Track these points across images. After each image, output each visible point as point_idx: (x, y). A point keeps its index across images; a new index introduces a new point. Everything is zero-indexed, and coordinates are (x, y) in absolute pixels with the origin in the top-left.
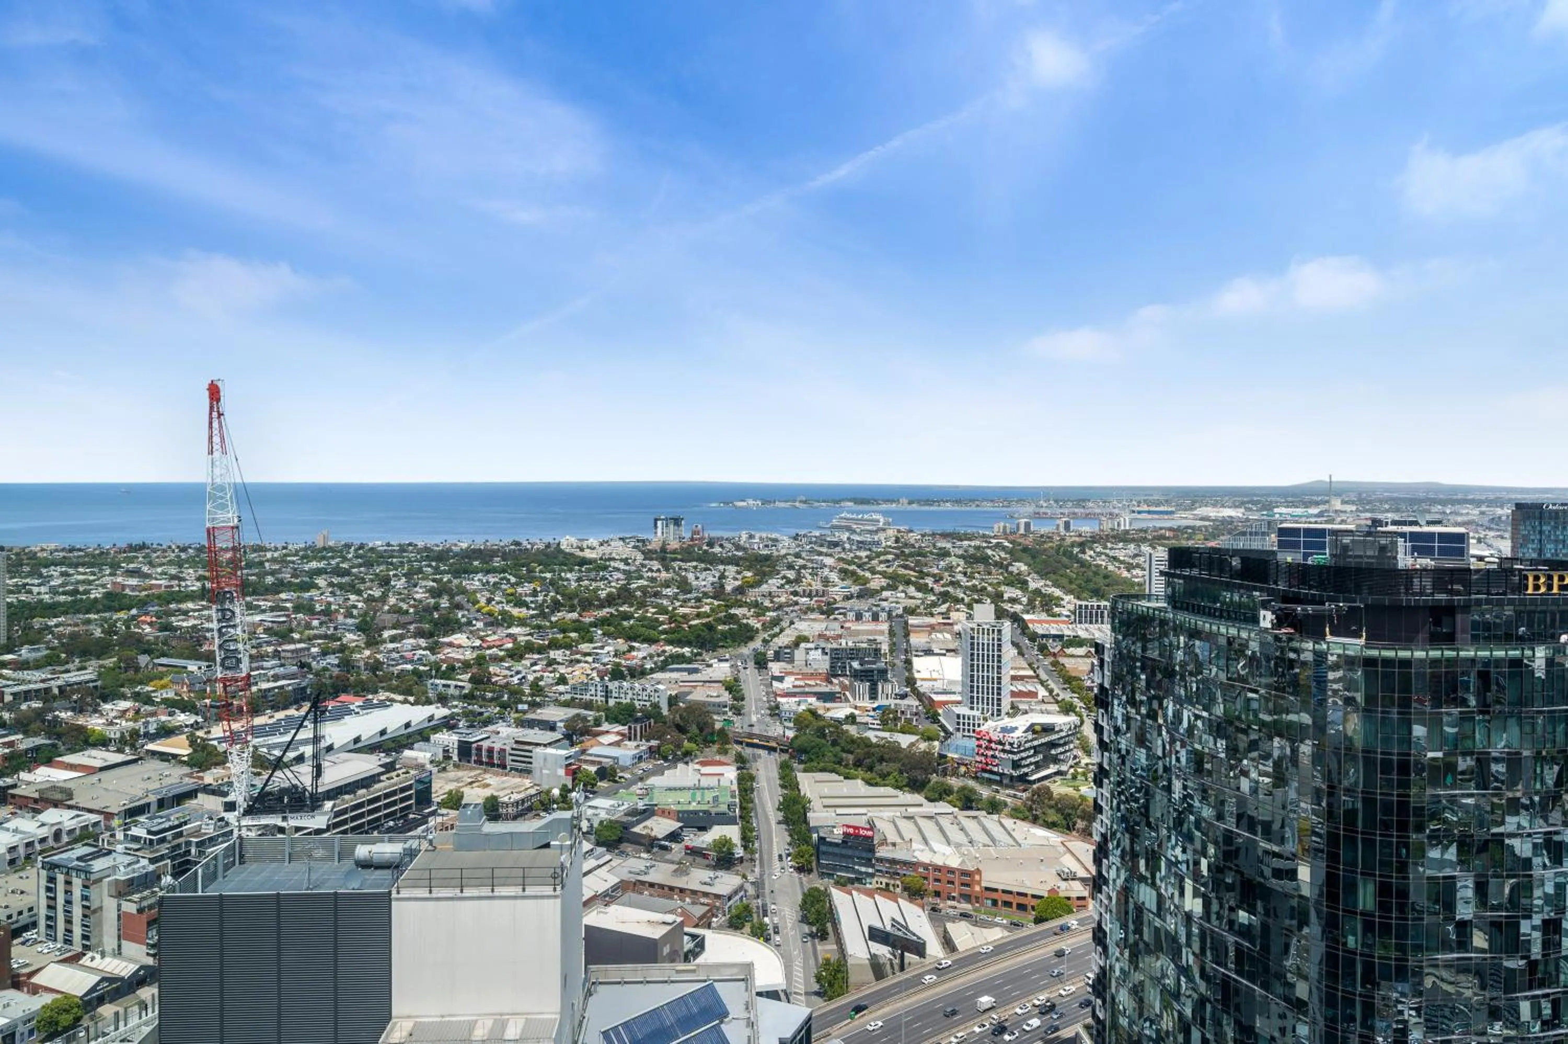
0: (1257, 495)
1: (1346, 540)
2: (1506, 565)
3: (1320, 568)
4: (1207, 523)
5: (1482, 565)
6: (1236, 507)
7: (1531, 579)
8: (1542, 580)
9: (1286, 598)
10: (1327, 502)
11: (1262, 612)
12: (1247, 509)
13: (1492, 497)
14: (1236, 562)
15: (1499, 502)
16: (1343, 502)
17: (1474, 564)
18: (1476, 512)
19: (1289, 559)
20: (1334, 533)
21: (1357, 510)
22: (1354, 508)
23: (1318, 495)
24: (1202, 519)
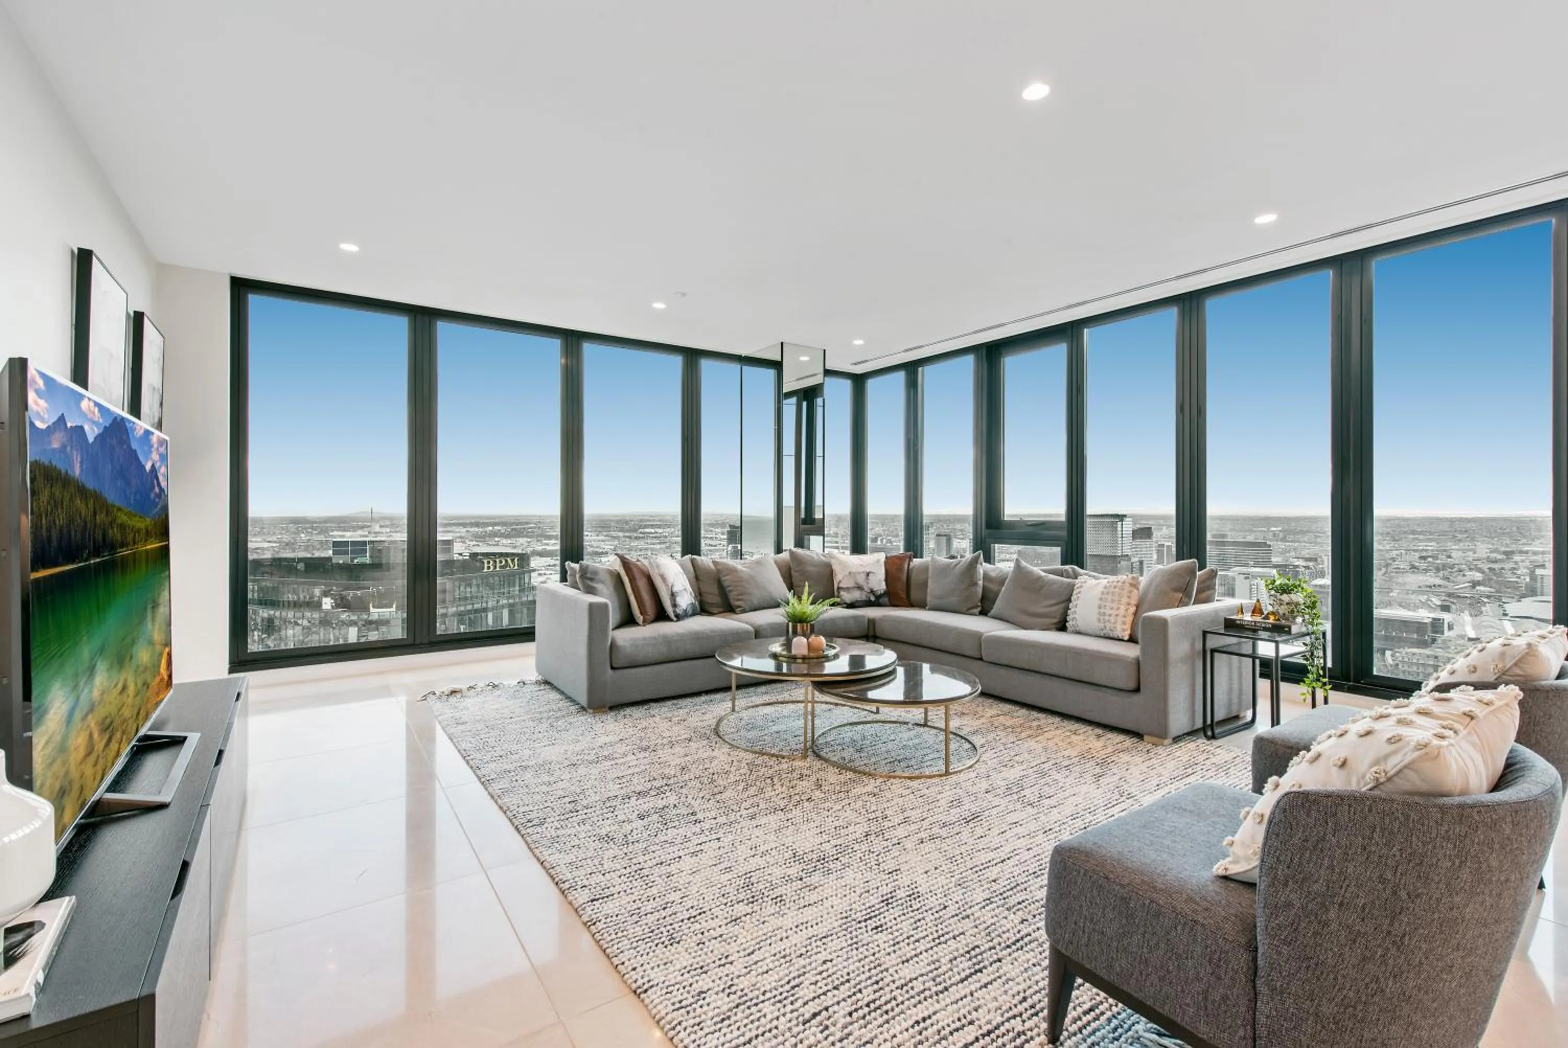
1: (381, 547)
2: (473, 557)
3: (362, 565)
5: (461, 558)
7: (486, 564)
8: (492, 563)
10: (369, 527)
11: (324, 599)
14: (301, 566)
16: (381, 527)
17: (456, 557)
18: (464, 530)
19: (341, 562)
20: (372, 542)
21: (396, 532)
22: (389, 530)
23: (362, 521)
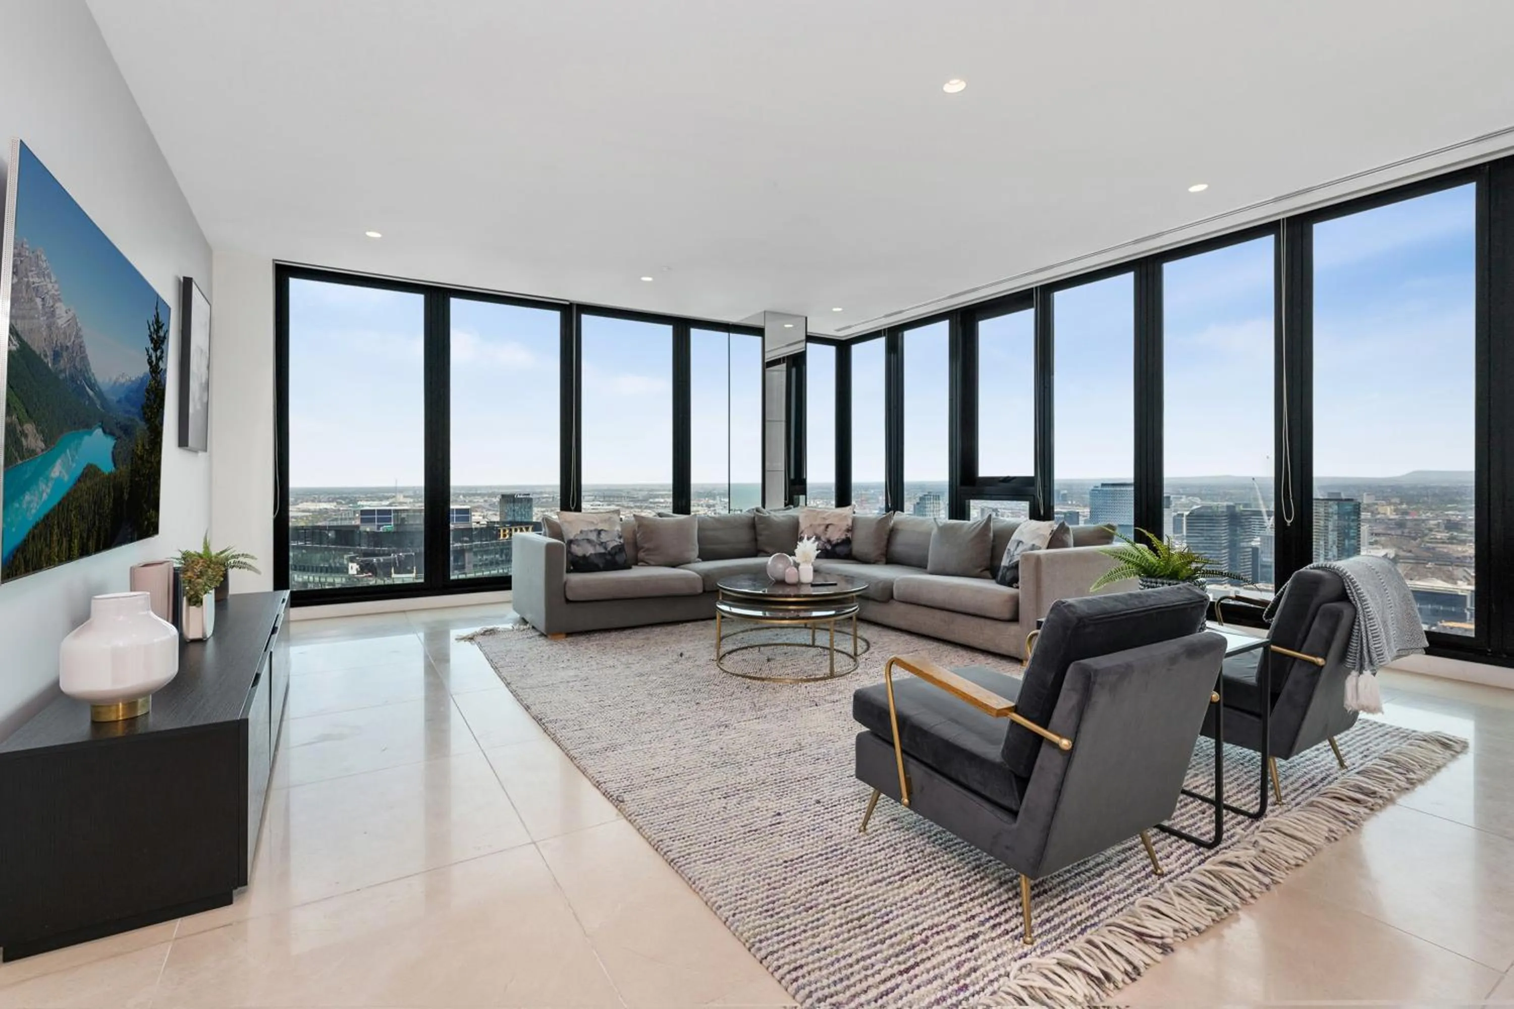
0: (346, 493)
1: (404, 515)
2: (490, 525)
3: (388, 533)
4: (307, 514)
5: (478, 526)
6: (330, 502)
7: (502, 531)
8: (507, 531)
9: (366, 554)
10: (394, 497)
11: (350, 565)
12: (338, 503)
13: (490, 491)
14: (331, 534)
15: (493, 495)
16: (403, 497)
17: (474, 525)
19: (368, 529)
20: (396, 511)
21: (414, 502)
22: (412, 500)
23: (388, 492)
24: (304, 511)
